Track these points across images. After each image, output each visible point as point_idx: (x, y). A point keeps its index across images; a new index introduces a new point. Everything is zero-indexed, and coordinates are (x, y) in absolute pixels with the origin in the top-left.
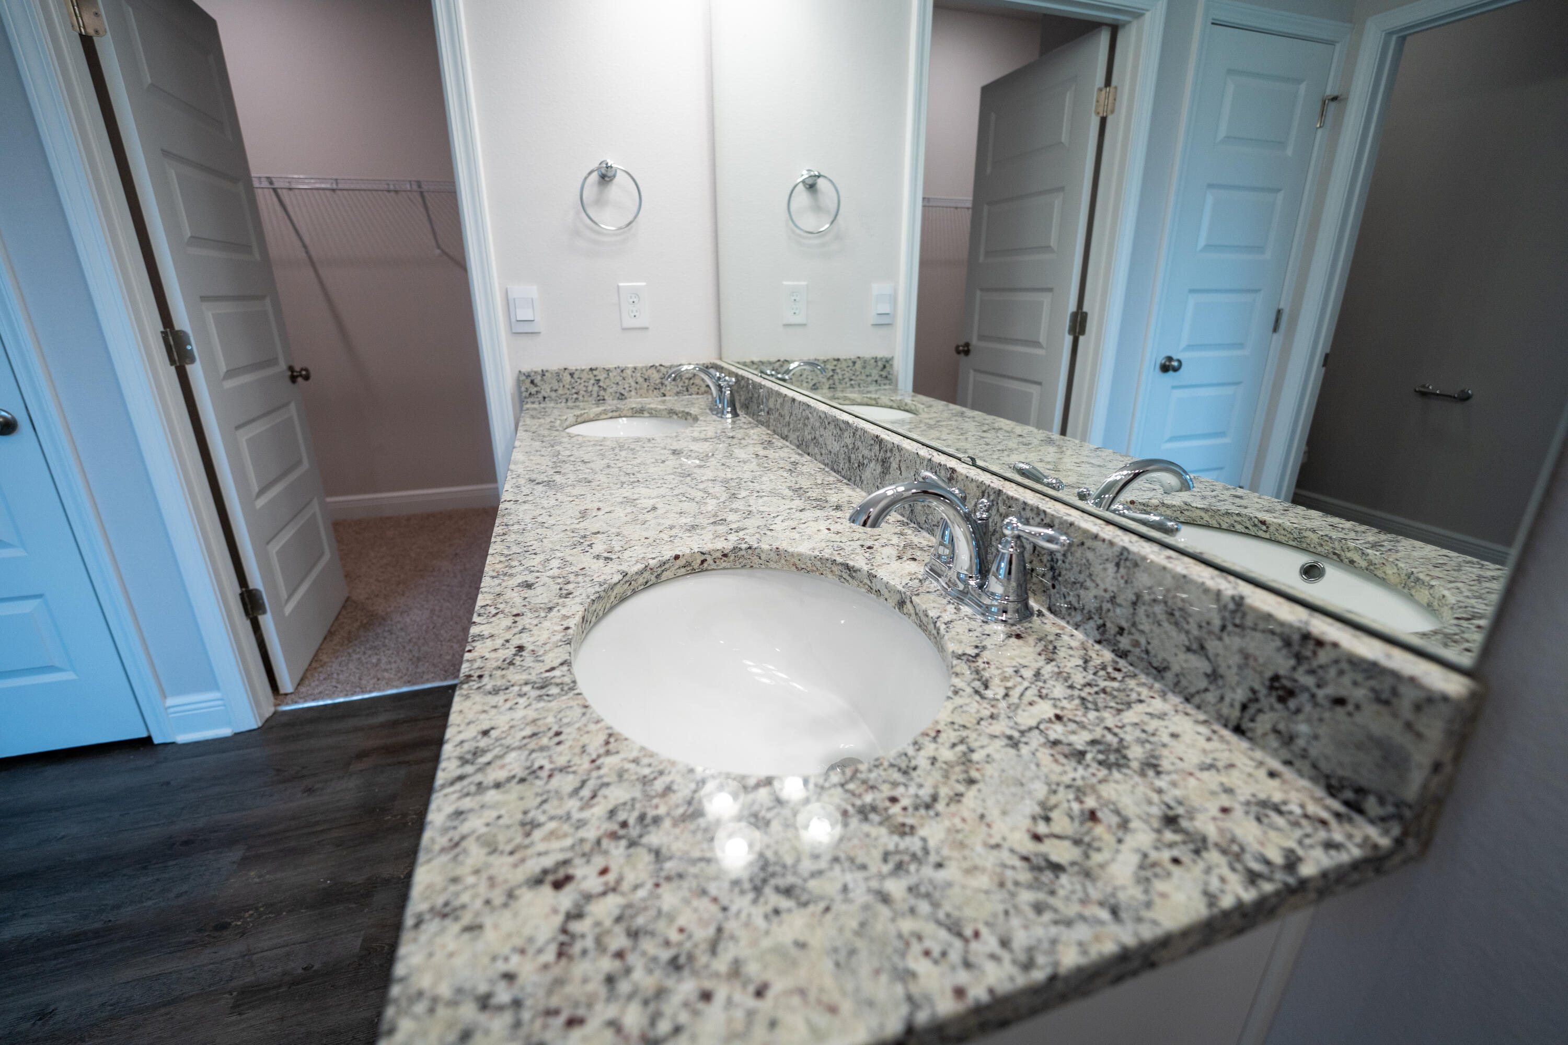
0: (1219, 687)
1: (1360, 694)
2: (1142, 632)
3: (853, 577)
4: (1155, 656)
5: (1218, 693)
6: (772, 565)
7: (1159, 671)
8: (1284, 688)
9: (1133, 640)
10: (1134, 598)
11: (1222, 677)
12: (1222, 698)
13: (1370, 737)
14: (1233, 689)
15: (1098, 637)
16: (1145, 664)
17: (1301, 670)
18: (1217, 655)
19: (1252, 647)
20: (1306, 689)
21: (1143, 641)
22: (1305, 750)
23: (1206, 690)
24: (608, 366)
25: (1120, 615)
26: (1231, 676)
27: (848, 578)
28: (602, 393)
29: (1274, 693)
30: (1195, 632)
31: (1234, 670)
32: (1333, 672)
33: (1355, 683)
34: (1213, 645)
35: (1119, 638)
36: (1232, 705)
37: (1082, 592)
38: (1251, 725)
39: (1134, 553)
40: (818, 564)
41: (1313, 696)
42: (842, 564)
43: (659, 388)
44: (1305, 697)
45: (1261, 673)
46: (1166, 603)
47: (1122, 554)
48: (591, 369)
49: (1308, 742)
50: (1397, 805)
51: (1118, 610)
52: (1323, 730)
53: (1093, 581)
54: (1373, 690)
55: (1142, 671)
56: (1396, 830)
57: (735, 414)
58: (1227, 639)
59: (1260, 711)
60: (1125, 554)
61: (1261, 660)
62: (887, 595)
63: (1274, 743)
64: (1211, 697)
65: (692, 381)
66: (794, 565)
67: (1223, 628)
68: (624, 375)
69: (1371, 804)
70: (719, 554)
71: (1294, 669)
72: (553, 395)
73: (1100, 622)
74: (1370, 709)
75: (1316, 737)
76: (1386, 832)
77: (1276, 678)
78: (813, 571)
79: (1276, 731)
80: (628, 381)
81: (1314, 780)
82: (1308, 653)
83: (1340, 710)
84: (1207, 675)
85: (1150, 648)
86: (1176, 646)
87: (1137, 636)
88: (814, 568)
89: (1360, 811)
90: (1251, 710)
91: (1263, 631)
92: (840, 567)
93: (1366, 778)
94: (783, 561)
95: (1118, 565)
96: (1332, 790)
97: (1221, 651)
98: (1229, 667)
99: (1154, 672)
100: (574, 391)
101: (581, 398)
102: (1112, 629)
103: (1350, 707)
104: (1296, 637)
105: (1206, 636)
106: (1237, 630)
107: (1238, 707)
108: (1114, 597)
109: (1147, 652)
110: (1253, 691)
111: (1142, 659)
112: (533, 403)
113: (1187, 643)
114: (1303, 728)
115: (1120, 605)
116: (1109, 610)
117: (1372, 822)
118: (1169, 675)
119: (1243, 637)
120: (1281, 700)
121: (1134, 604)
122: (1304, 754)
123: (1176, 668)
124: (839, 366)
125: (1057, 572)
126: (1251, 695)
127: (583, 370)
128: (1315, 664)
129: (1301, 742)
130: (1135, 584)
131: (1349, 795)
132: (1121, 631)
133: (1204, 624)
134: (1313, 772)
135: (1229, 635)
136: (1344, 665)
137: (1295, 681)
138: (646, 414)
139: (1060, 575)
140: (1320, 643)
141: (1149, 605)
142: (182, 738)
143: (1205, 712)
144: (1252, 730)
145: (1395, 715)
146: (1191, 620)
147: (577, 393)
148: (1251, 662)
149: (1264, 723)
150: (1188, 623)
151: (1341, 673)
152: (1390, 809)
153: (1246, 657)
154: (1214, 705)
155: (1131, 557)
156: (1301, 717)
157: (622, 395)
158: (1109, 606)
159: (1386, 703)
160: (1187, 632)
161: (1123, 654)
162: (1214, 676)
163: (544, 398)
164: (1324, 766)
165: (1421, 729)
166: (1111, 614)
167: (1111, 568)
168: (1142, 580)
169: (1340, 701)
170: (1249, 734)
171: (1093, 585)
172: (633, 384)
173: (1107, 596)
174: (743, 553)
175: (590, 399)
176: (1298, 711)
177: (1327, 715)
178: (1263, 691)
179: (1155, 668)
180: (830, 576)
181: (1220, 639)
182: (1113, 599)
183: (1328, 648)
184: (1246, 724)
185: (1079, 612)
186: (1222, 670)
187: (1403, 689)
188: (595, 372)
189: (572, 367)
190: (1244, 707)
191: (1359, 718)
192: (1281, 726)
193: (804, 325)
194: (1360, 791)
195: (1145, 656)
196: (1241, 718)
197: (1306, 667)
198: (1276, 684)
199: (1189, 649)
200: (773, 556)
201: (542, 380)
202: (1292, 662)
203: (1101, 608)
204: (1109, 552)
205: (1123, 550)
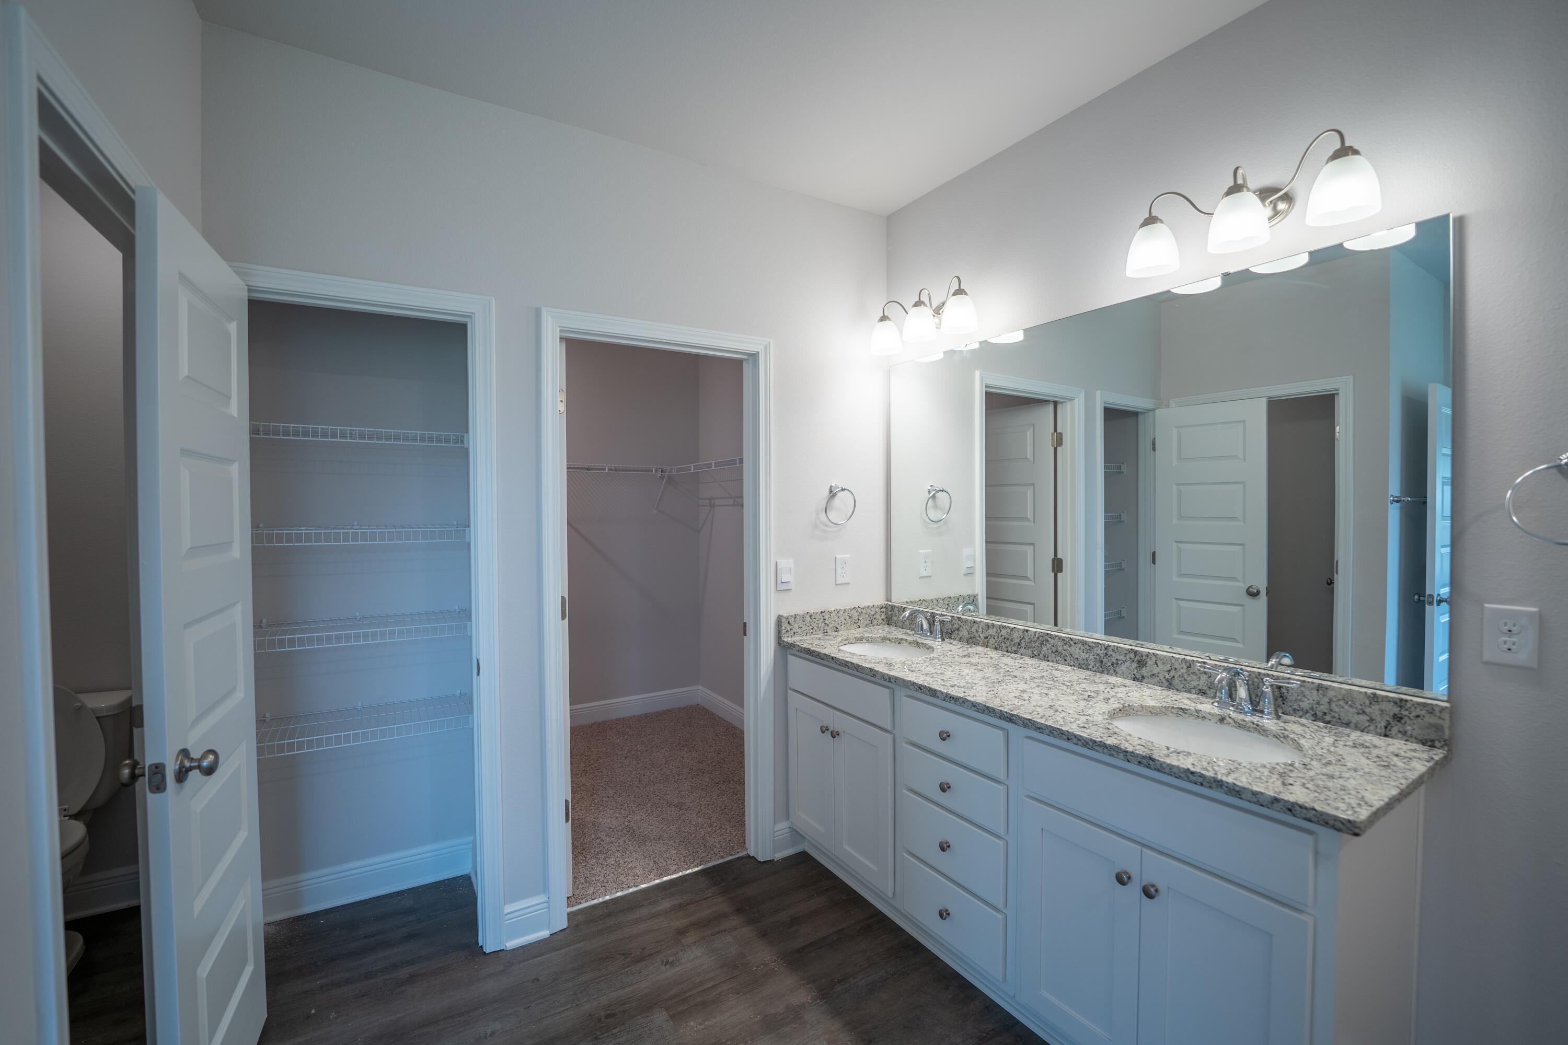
0: (1374, 724)
1: (1423, 713)
2: (1335, 712)
3: (1185, 713)
4: (1344, 719)
5: (1374, 726)
6: (1139, 713)
7: (1347, 725)
8: (1398, 717)
9: (1331, 716)
10: (1329, 701)
11: (1374, 720)
12: (1376, 727)
13: (1430, 724)
14: (1380, 723)
15: (1314, 719)
16: (1340, 723)
17: (1403, 710)
18: (1370, 713)
19: (1383, 708)
20: (1406, 715)
21: (1336, 715)
22: (1411, 734)
23: (1369, 726)
24: (830, 610)
25: (1324, 708)
26: (1378, 718)
27: (1182, 714)
28: (826, 627)
29: (1395, 720)
30: (1360, 707)
31: (1379, 716)
32: (1413, 708)
33: (1421, 710)
34: (1368, 710)
35: (1324, 717)
36: (1381, 728)
37: (1301, 703)
38: (1390, 732)
39: (1325, 685)
40: (1164, 710)
41: (1409, 717)
42: (1178, 708)
43: (857, 623)
44: (1406, 718)
45: (1389, 715)
46: (1344, 700)
47: (1319, 686)
48: (822, 612)
49: (1412, 732)
50: (1444, 741)
51: (1322, 707)
52: (1415, 727)
53: (1306, 698)
54: (1427, 710)
55: (1339, 726)
56: (1446, 748)
57: (943, 640)
58: (1373, 707)
59: (1392, 727)
60: (1321, 685)
61: (1388, 711)
62: (1210, 717)
63: (1400, 735)
64: (1372, 728)
65: (874, 617)
66: (1150, 712)
67: (1371, 703)
68: (839, 615)
69: (1437, 744)
70: (1118, 710)
71: (1400, 711)
72: (799, 630)
73: (1313, 713)
74: (1427, 716)
75: (1414, 729)
76: (1444, 750)
77: (1395, 715)
78: (1160, 713)
79: (1399, 732)
80: (840, 619)
81: (1417, 743)
82: (1403, 705)
83: (1419, 719)
84: (1368, 721)
85: (1340, 717)
86: (1353, 714)
87: (1333, 714)
88: (1161, 712)
89: (1435, 747)
90: (1389, 727)
91: (1386, 701)
92: (1177, 710)
93: (1433, 736)
94: (1144, 711)
95: (1318, 690)
96: (1424, 744)
97: (1372, 711)
98: (1376, 716)
99: (1345, 725)
100: (811, 627)
101: (814, 632)
102: (1320, 714)
103: (1422, 717)
104: (1398, 701)
105: (1364, 707)
106: (1376, 703)
107: (1383, 728)
108: (1319, 702)
109: (1340, 719)
110: (1388, 721)
111: (1338, 722)
112: (788, 637)
113: (1357, 711)
114: (1409, 728)
115: (1322, 705)
116: (1317, 707)
117: (1439, 749)
118: (1352, 725)
119: (1378, 705)
120: (1399, 721)
121: (1329, 703)
122: (1411, 736)
123: (1354, 721)
124: (951, 601)
125: (1285, 697)
126: (1387, 723)
127: (817, 613)
128: (1406, 707)
129: (1409, 733)
130: (1328, 695)
131: (1429, 743)
132: (1325, 714)
133: (1362, 704)
134: (1416, 740)
135: (1373, 705)
136: (1416, 706)
137: (1401, 714)
138: (864, 641)
139: (1286, 698)
140: (1406, 701)
141: (1336, 702)
142: (511, 944)
143: (1371, 733)
144: (1390, 734)
145: (1435, 716)
146: (1356, 703)
147: (812, 629)
148: (1384, 712)
149: (1394, 730)
150: (1355, 705)
151: (1416, 708)
152: (1443, 743)
153: (1382, 711)
154: (1374, 730)
155: (1323, 686)
156: (1407, 725)
157: (837, 628)
158: (1317, 706)
159: (1432, 713)
160: (1356, 708)
161: (1329, 722)
162: (1371, 720)
163: (794, 633)
164: (1419, 737)
165: (1443, 717)
166: (1319, 708)
167: (1315, 692)
168: (1331, 694)
169: (1418, 716)
170: (1390, 736)
171: (1306, 699)
172: (843, 620)
173: (1315, 702)
174: (1127, 708)
175: (819, 632)
176: (1405, 723)
177: (1415, 721)
178: (1391, 720)
179: (1345, 724)
180: (1170, 715)
181: (1370, 707)
182: (1318, 703)
183: (1409, 702)
184: (1388, 733)
185: (1301, 711)
186: (1374, 717)
187: (1435, 708)
188: (823, 614)
189: (811, 612)
190: (1386, 727)
191: (1425, 720)
192: (1401, 730)
193: (930, 576)
194: (1432, 741)
195: (1339, 721)
196: (1385, 732)
197: (1404, 709)
198: (1395, 717)
199: (1358, 714)
200: (1140, 709)
201: (795, 621)
202: (1399, 709)
203: (1312, 707)
204: (1312, 686)
205: (1319, 684)
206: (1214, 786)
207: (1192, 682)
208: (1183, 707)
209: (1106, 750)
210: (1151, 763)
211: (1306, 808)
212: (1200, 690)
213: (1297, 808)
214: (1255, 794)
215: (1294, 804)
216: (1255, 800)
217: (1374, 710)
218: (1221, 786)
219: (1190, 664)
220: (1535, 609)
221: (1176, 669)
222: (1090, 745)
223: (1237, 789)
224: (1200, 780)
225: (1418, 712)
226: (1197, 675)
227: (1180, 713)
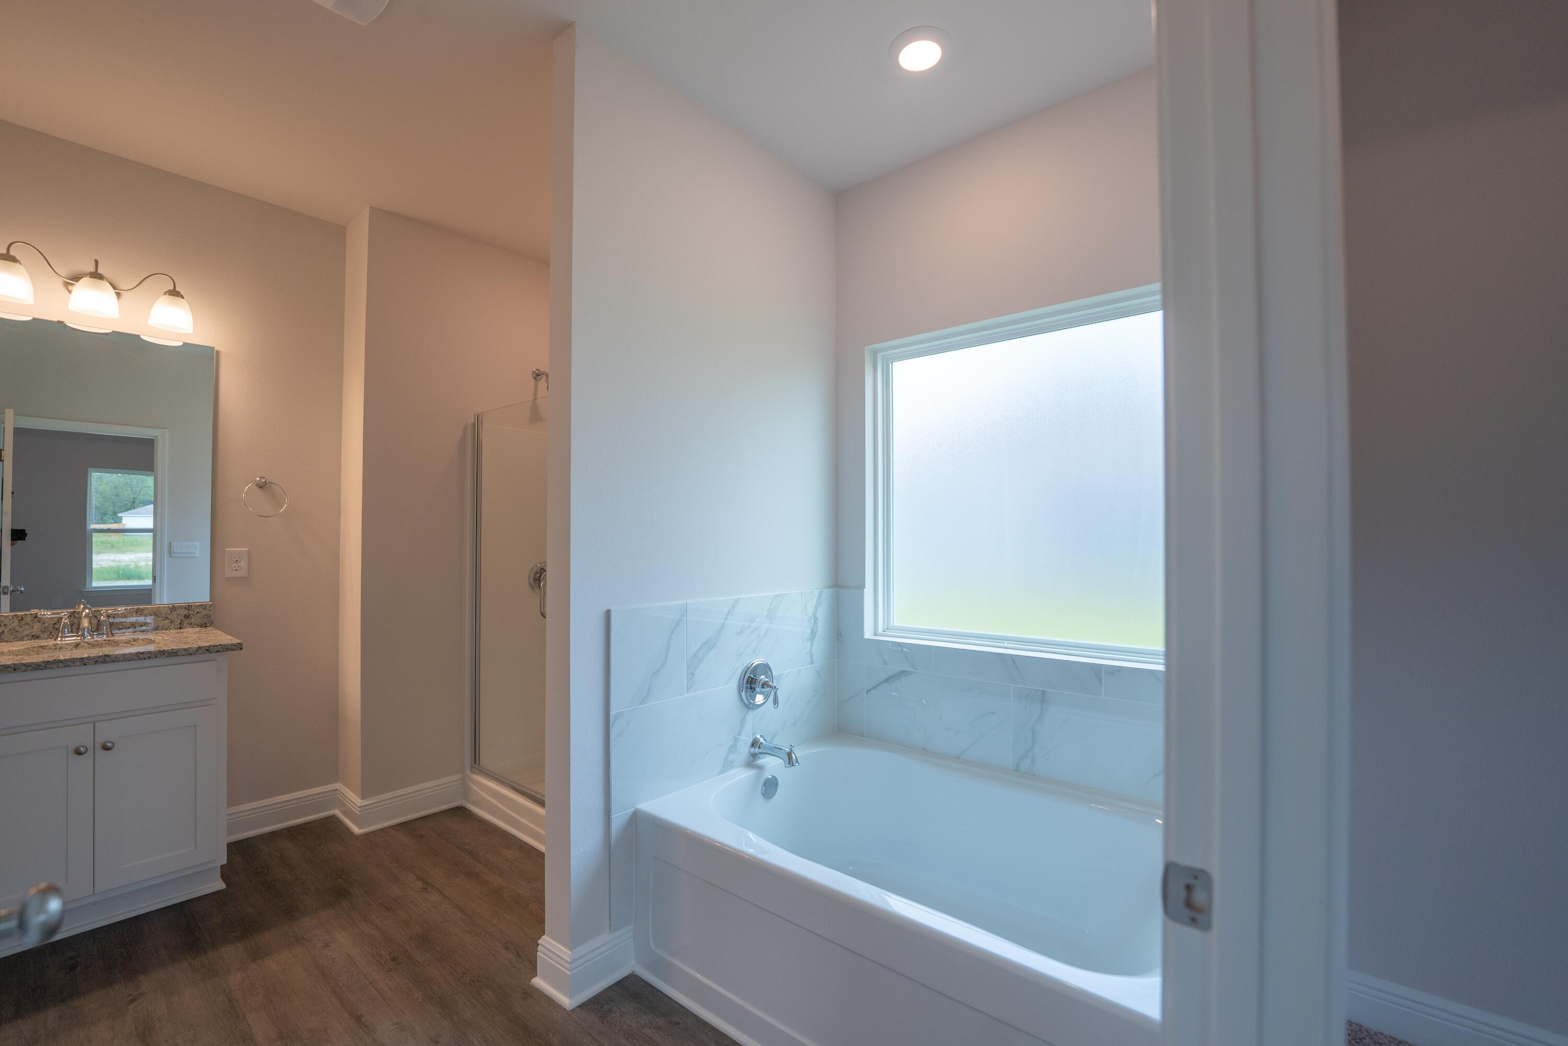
34: (169, 617)
40: (26, 651)
45: (182, 616)
46: (154, 614)
50: (211, 622)
52: (196, 618)
63: (188, 626)
73: (134, 626)
74: (203, 611)
77: (185, 615)
82: (190, 608)
84: (170, 623)
86: (160, 621)
90: (182, 623)
93: (206, 621)
95: (137, 612)
102: (138, 626)
107: (179, 624)
109: (152, 626)
111: (150, 628)
115: (140, 620)
116: (136, 623)
117: (209, 627)
118: (160, 628)
119: (176, 612)
120: (188, 618)
122: (195, 624)
123: (161, 625)
126: (181, 621)
130: (143, 614)
132: (142, 625)
133: (166, 614)
135: (173, 613)
140: (192, 605)
141: (149, 616)
143: (171, 629)
146: (162, 614)
149: (185, 624)
153: (178, 615)
154: (173, 627)
155: (140, 609)
160: (162, 617)
169: (198, 613)
170: (183, 628)
178: (183, 619)
190: (180, 624)
192: (189, 622)
194: (206, 624)
204: (133, 610)
205: (138, 608)
206: (158, 655)
207: (25, 632)
208: (42, 645)
209: (61, 665)
210: (107, 658)
211: (217, 646)
212: (33, 636)
213: (212, 648)
214: (186, 650)
215: (209, 647)
216: (187, 653)
217: (173, 616)
218: (164, 654)
219: (22, 618)
220: (247, 549)
221: (5, 625)
222: (42, 666)
223: (175, 651)
224: (149, 655)
225: (198, 610)
226: (29, 625)
227: (40, 650)
